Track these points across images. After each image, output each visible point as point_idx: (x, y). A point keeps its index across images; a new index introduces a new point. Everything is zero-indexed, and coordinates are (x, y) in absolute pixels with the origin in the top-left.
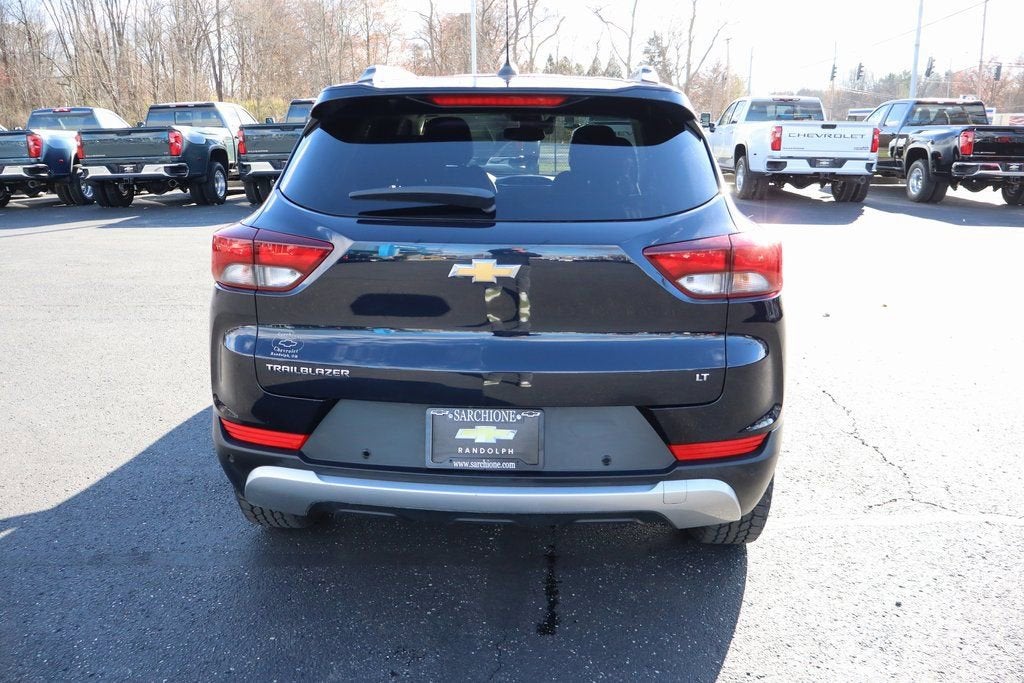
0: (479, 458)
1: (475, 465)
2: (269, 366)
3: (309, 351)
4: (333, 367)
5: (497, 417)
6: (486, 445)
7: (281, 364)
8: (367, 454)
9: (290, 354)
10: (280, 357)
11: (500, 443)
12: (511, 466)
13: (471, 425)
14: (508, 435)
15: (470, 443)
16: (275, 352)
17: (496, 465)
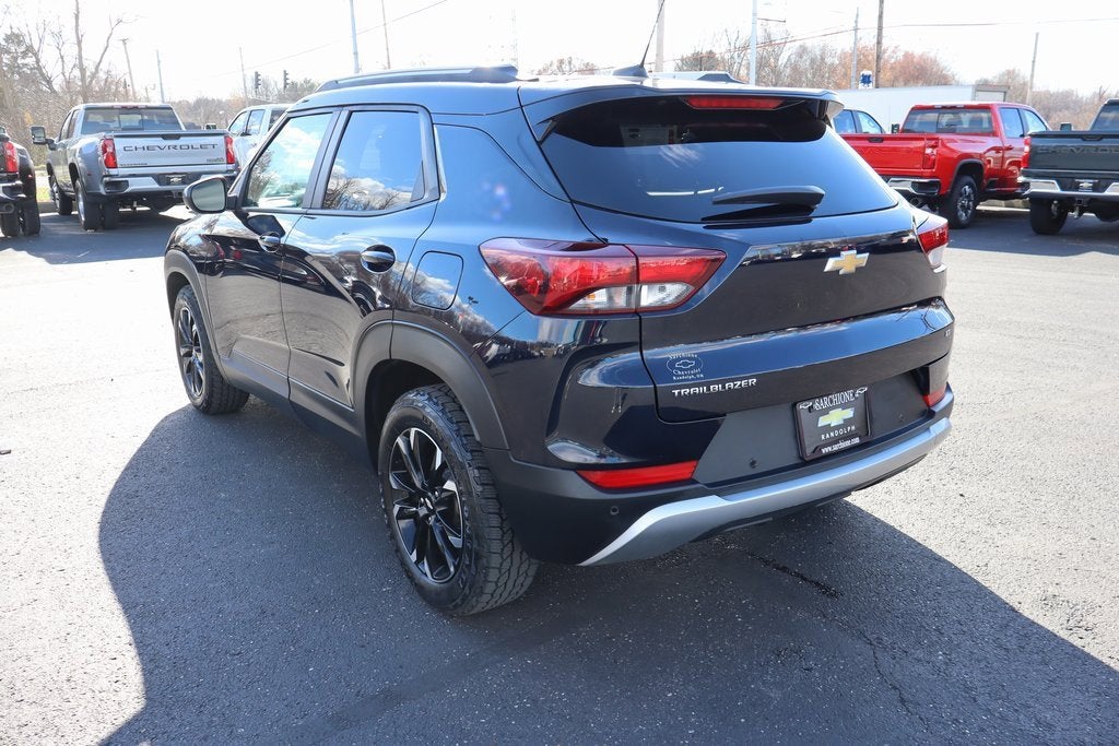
0: (836, 441)
1: (836, 448)
2: (676, 392)
3: (712, 366)
4: (741, 379)
5: (831, 402)
6: (838, 427)
7: (689, 387)
8: (753, 464)
9: (695, 375)
10: (685, 380)
11: (847, 422)
12: (856, 441)
13: (825, 412)
14: (849, 413)
15: (828, 428)
16: (677, 376)
17: (847, 444)
